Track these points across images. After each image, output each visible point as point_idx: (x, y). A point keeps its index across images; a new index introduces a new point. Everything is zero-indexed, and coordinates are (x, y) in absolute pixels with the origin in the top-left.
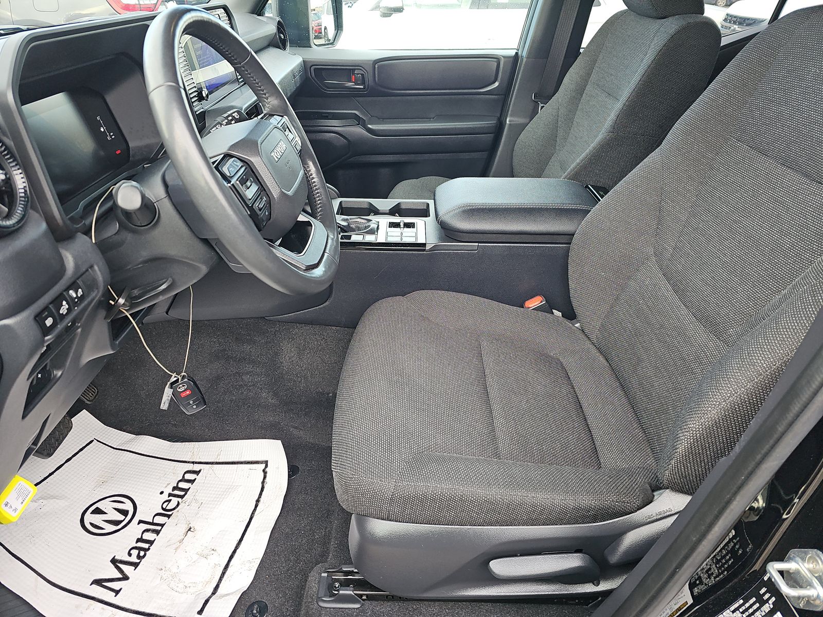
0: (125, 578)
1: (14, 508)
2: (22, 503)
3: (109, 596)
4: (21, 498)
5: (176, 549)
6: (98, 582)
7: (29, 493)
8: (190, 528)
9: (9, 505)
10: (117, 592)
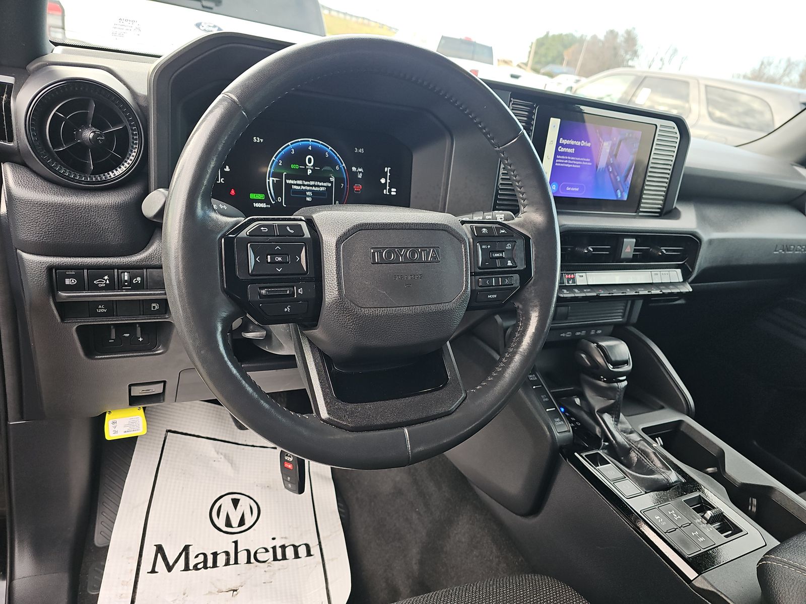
0: (170, 568)
1: (116, 429)
2: (126, 432)
3: (146, 566)
4: (128, 428)
5: (210, 593)
6: (160, 549)
7: (138, 430)
8: (236, 590)
9: (115, 425)
10: (153, 571)
